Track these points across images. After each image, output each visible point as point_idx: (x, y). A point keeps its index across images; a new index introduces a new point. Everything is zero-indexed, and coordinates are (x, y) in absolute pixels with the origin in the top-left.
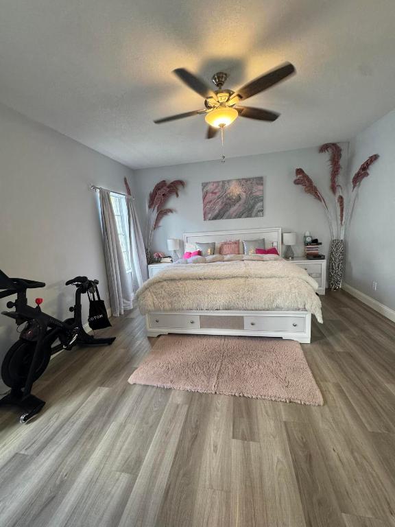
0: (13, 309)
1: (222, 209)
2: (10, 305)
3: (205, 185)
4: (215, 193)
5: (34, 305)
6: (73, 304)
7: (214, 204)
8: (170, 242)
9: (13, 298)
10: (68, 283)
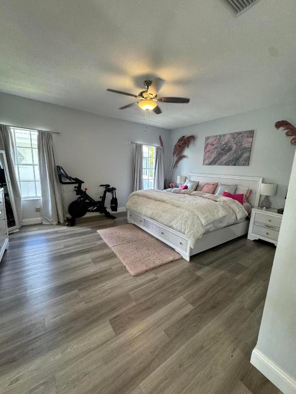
0: (76, 189)
1: (216, 157)
2: (75, 187)
3: (207, 139)
4: (213, 145)
5: (84, 190)
6: (102, 195)
7: (212, 153)
8: (178, 177)
9: (77, 185)
10: (100, 186)
